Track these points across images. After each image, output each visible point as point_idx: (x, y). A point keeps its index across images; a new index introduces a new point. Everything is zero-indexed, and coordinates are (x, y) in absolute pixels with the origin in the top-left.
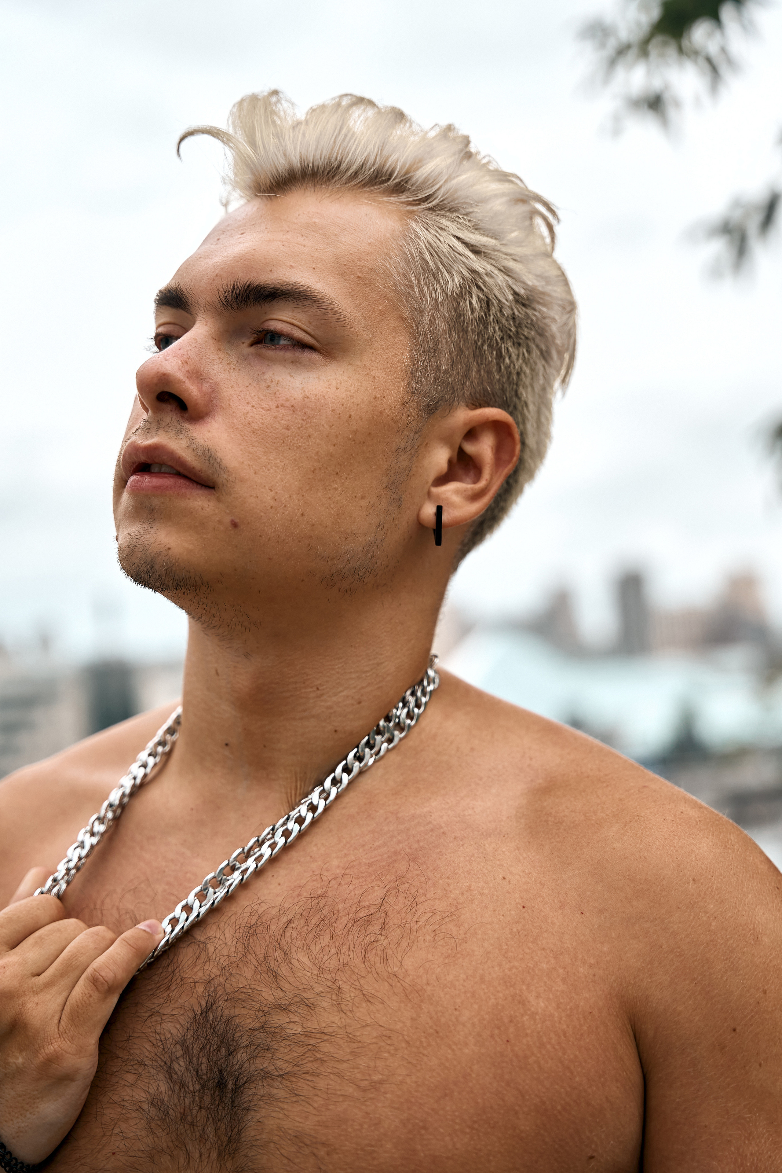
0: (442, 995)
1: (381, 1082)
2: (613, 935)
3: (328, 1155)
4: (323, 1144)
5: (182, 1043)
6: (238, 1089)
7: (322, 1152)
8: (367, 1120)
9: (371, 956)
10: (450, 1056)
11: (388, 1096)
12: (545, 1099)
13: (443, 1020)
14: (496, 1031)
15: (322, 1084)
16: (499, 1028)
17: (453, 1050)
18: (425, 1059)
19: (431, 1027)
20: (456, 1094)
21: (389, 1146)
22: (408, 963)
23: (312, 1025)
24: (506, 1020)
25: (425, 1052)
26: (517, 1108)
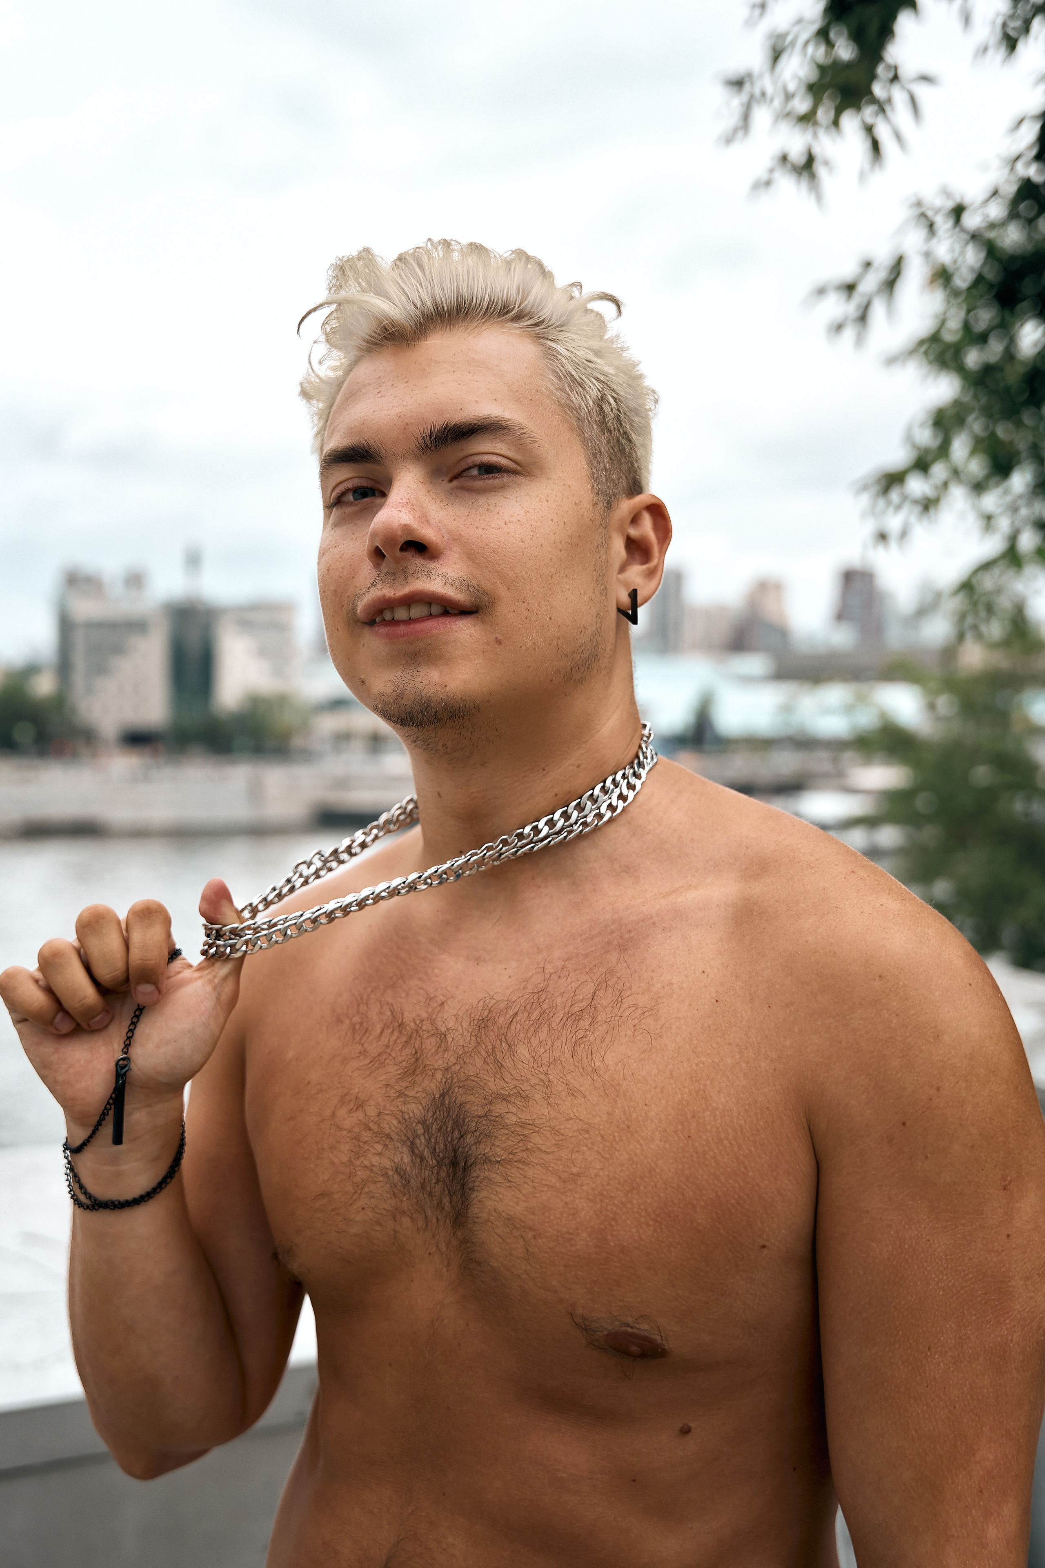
0: (635, 1090)
1: (578, 1175)
2: (796, 1030)
3: (534, 1238)
4: (530, 1229)
5: (423, 1122)
6: (466, 1169)
7: (530, 1235)
8: (566, 1210)
9: (579, 1050)
10: (638, 1151)
11: (585, 1188)
12: (720, 1193)
13: (634, 1115)
14: (680, 1127)
15: (530, 1172)
16: (683, 1124)
17: (641, 1145)
18: (617, 1153)
19: (623, 1122)
20: (642, 1188)
21: (585, 1235)
22: (610, 1058)
23: (525, 1116)
24: (689, 1116)
25: (617, 1147)
26: (695, 1202)
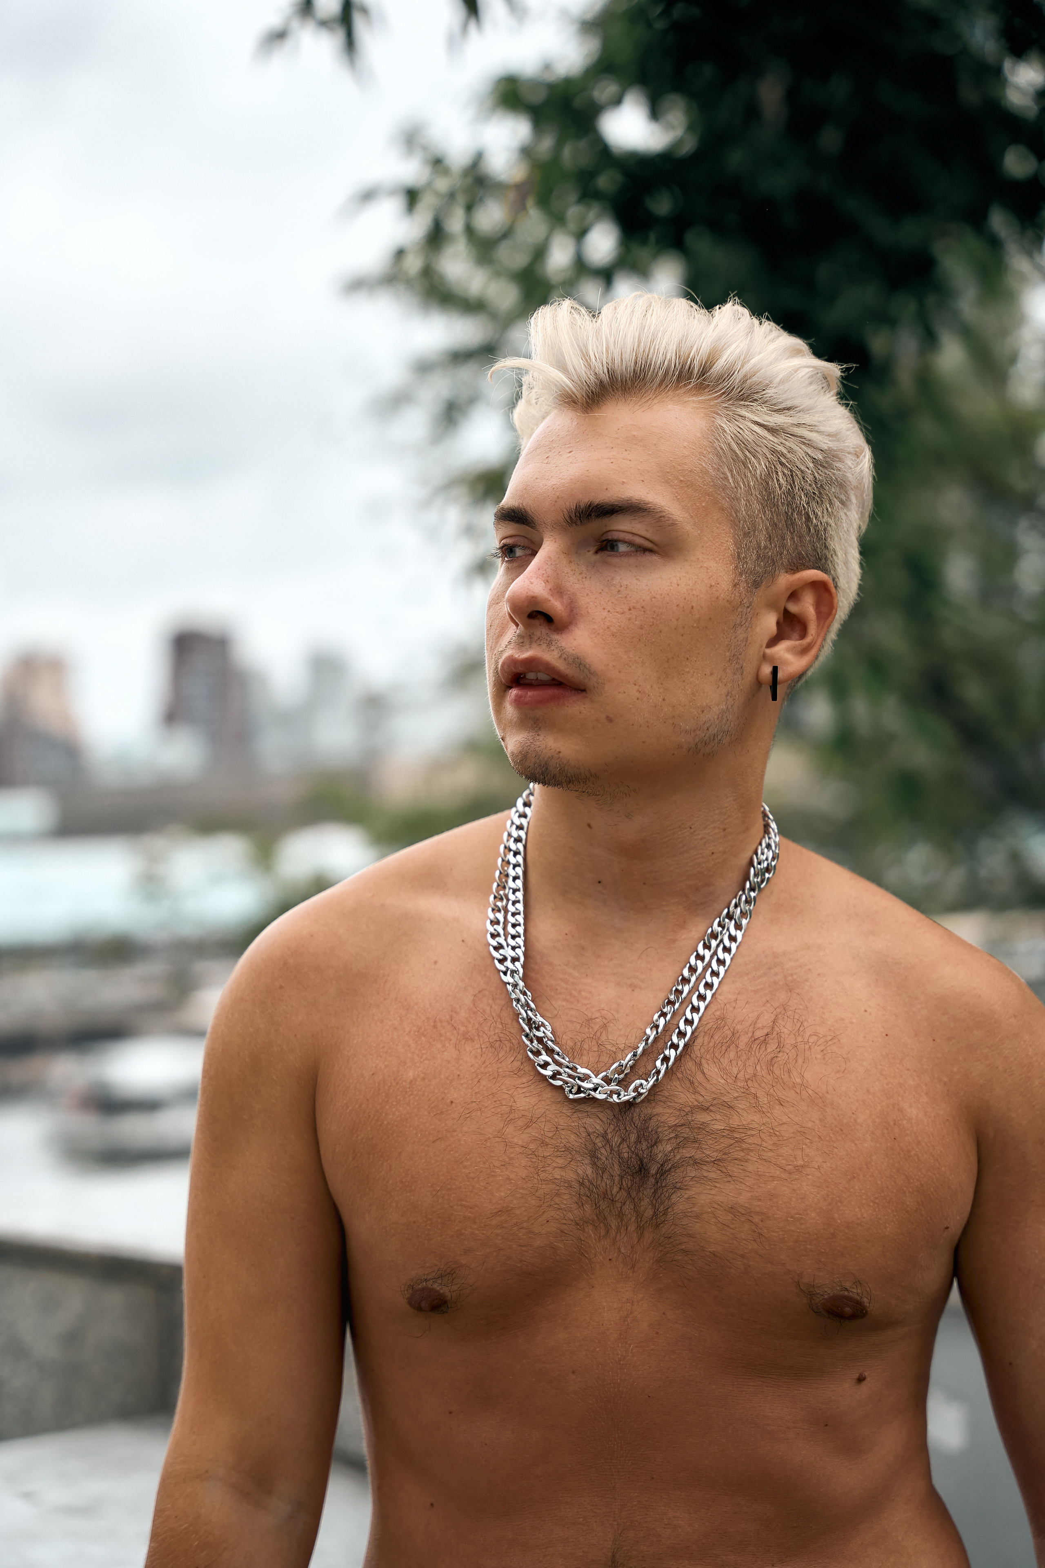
0: (840, 1102)
1: (803, 1167)
2: (961, 1059)
3: (762, 1221)
4: (758, 1213)
6: (663, 1173)
7: (757, 1219)
8: (795, 1195)
9: (775, 1069)
10: (854, 1149)
11: (810, 1177)
12: (922, 1182)
13: (845, 1121)
14: (886, 1131)
15: (751, 1167)
16: (887, 1129)
17: (856, 1144)
18: (836, 1150)
19: (836, 1126)
20: (861, 1176)
21: (813, 1215)
22: (808, 1075)
24: (892, 1123)
25: (835, 1145)
26: (905, 1188)
